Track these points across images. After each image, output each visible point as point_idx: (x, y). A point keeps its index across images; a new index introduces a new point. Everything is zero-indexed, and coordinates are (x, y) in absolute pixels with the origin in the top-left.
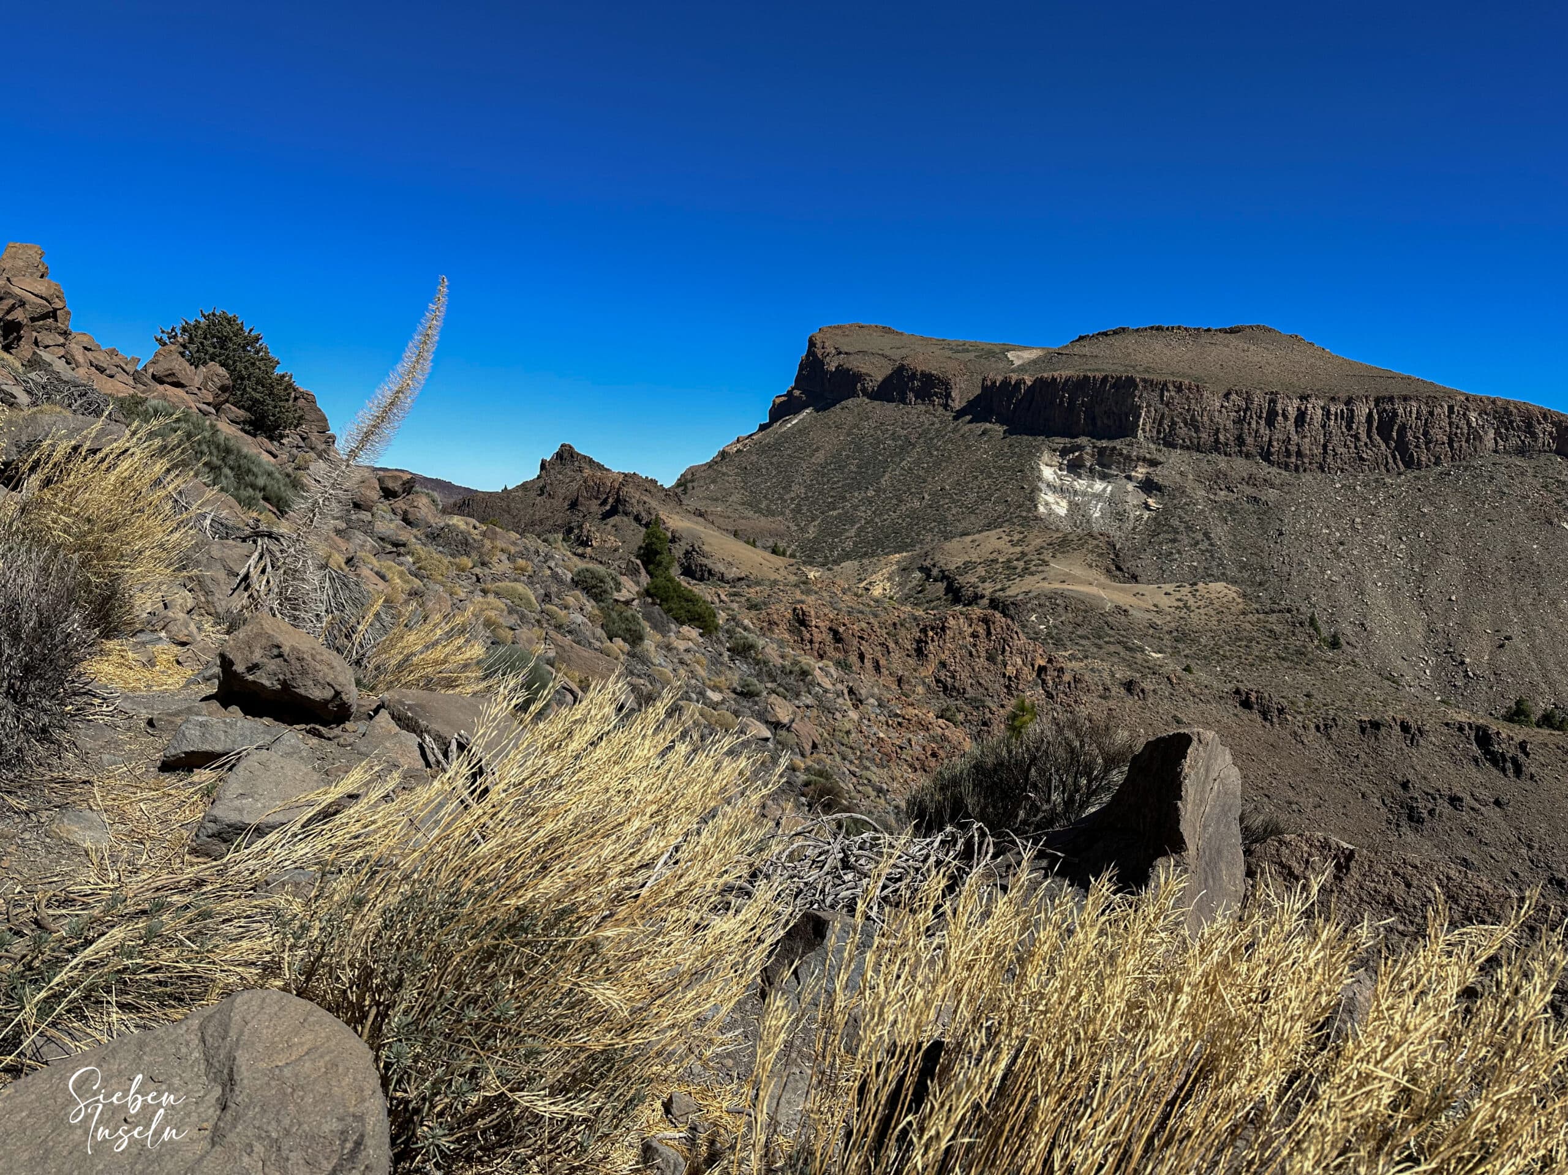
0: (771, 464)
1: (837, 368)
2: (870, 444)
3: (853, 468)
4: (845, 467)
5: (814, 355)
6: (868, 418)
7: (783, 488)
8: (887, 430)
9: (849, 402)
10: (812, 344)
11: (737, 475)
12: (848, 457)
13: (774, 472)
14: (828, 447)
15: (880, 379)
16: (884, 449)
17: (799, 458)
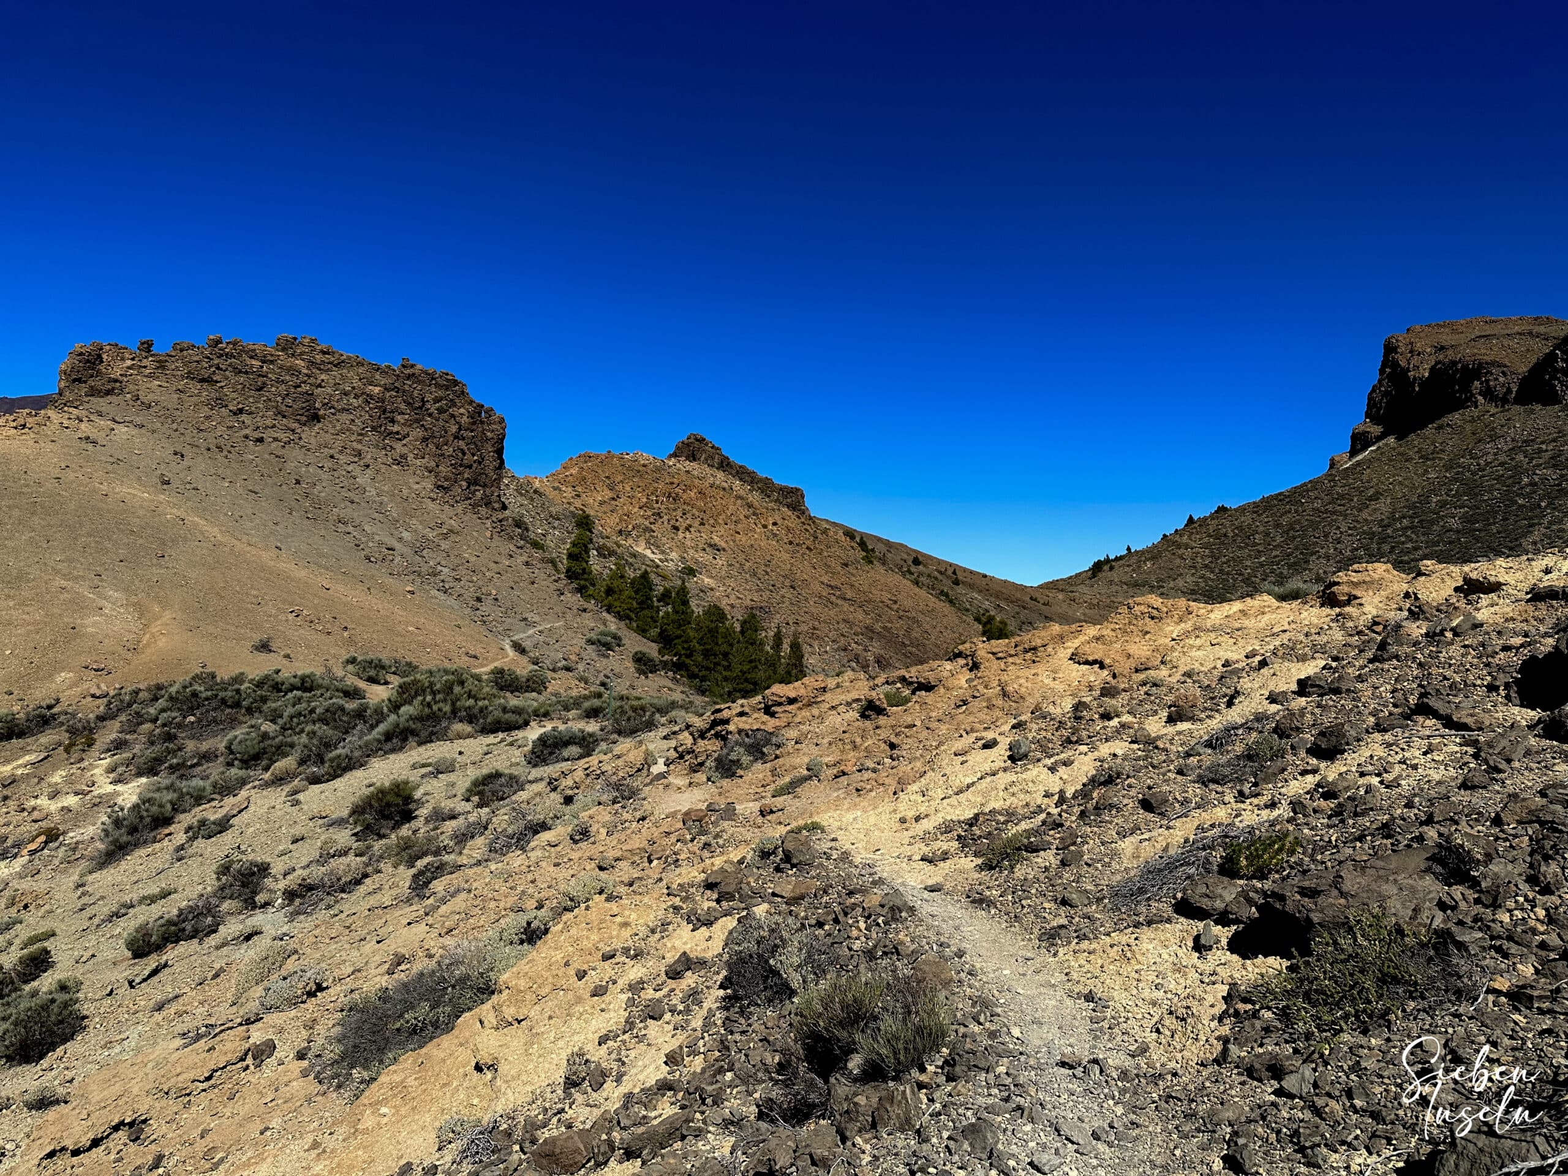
0: (1278, 525)
1: (1432, 370)
2: (1499, 478)
3: (1454, 523)
4: (1432, 522)
5: (1395, 364)
6: (1494, 438)
7: (1290, 566)
8: (1540, 451)
9: (1456, 417)
10: (1390, 349)
11: (1205, 546)
12: (1443, 504)
13: (1279, 539)
14: (1399, 492)
15: (1523, 369)
16: (1533, 484)
17: (1334, 513)
